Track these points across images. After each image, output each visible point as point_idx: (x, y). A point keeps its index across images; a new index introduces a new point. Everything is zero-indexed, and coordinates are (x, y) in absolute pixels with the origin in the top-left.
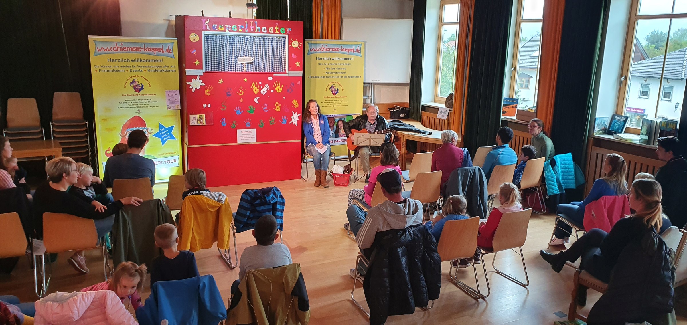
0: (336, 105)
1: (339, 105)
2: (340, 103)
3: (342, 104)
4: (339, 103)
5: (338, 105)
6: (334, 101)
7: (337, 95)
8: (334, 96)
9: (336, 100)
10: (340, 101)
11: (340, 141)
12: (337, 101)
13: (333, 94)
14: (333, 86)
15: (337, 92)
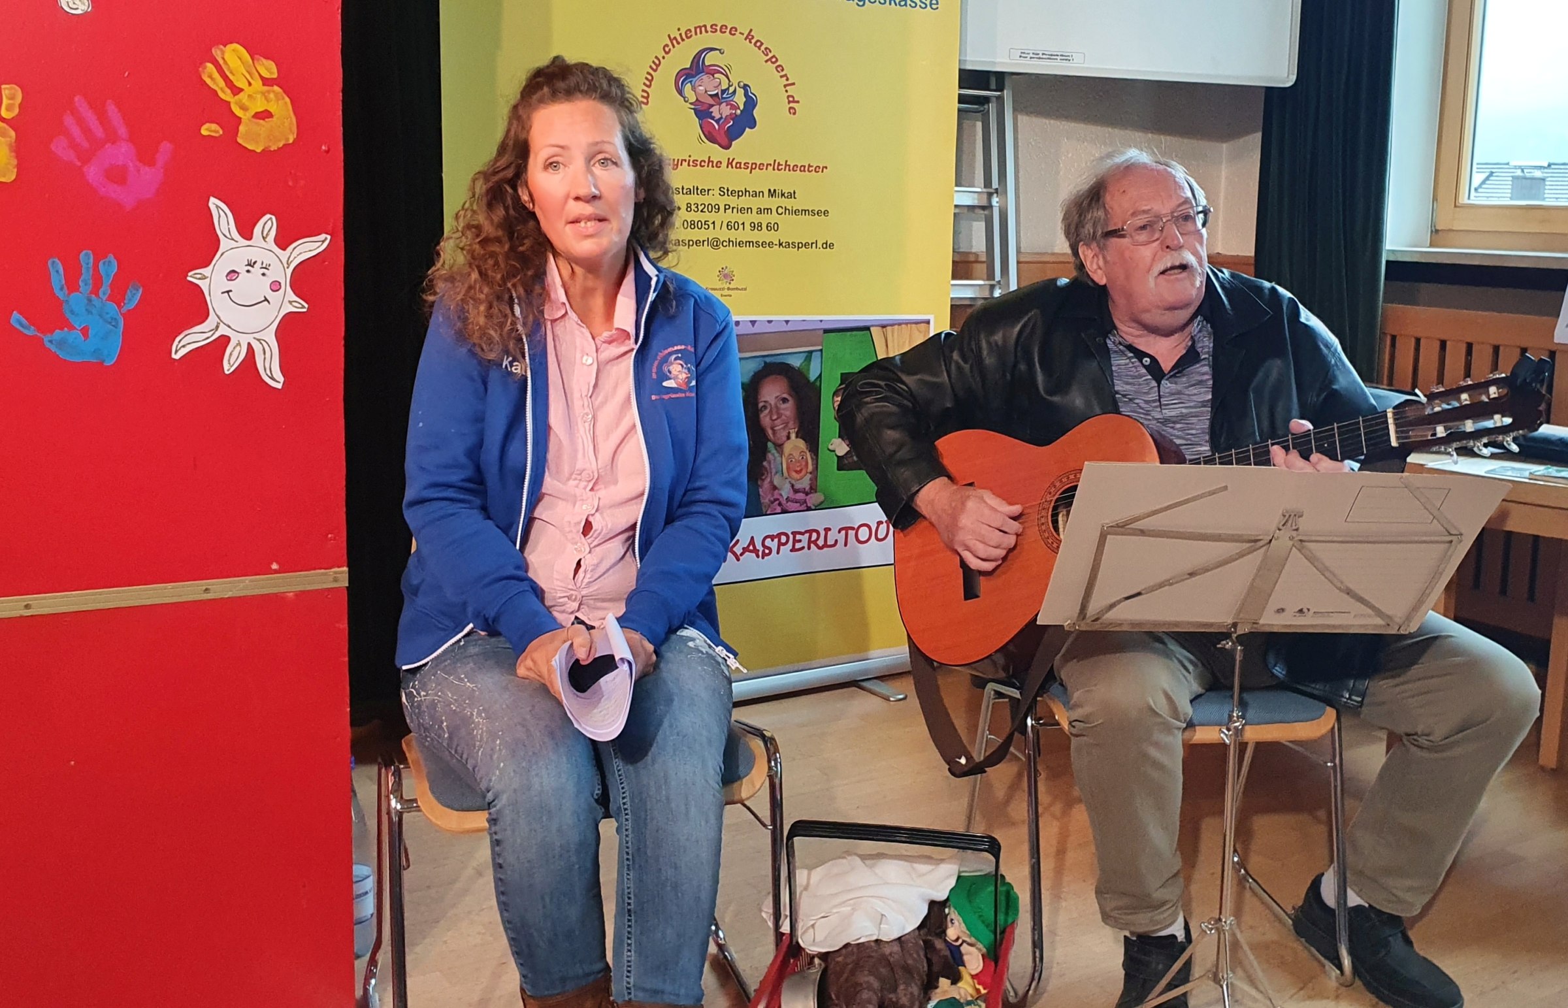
0: (733, 235)
1: (764, 236)
2: (773, 218)
3: (791, 229)
4: (764, 219)
5: (756, 236)
6: (714, 198)
7: (745, 146)
8: (715, 152)
9: (739, 194)
10: (766, 202)
11: (773, 545)
12: (744, 202)
13: (712, 140)
14: (710, 59)
15: (745, 120)
